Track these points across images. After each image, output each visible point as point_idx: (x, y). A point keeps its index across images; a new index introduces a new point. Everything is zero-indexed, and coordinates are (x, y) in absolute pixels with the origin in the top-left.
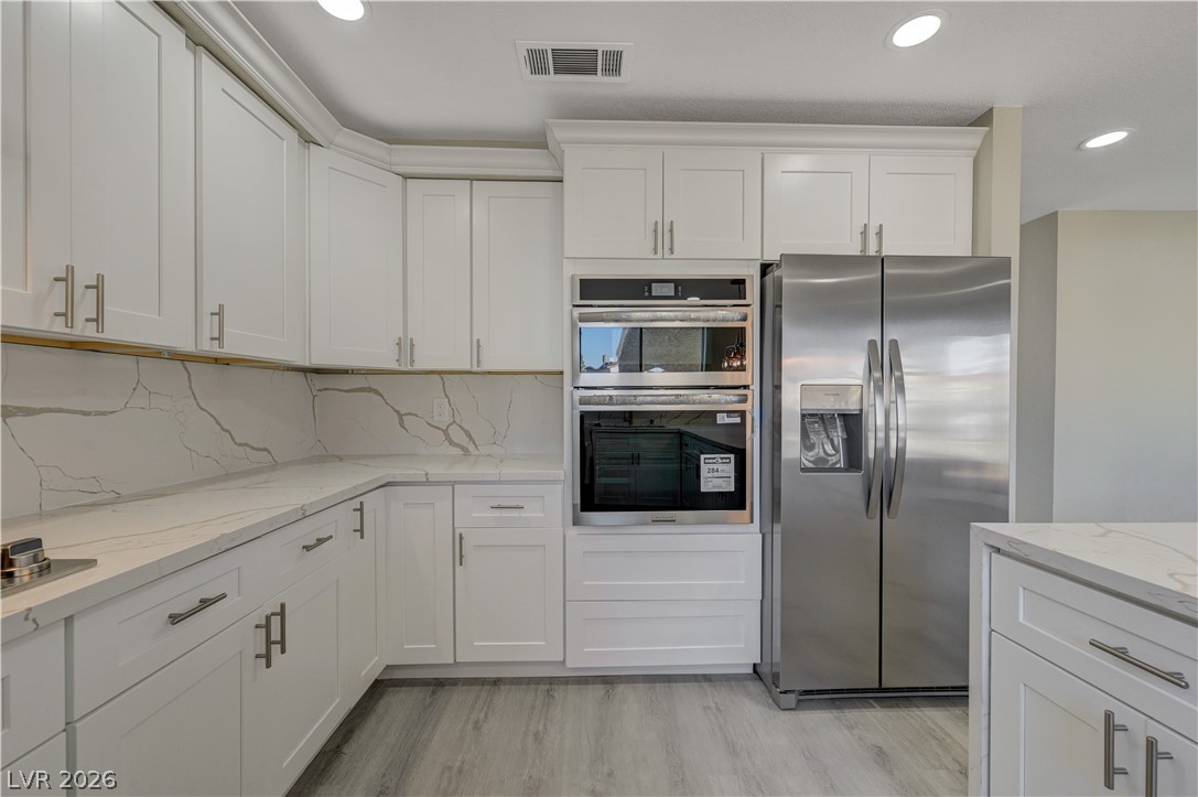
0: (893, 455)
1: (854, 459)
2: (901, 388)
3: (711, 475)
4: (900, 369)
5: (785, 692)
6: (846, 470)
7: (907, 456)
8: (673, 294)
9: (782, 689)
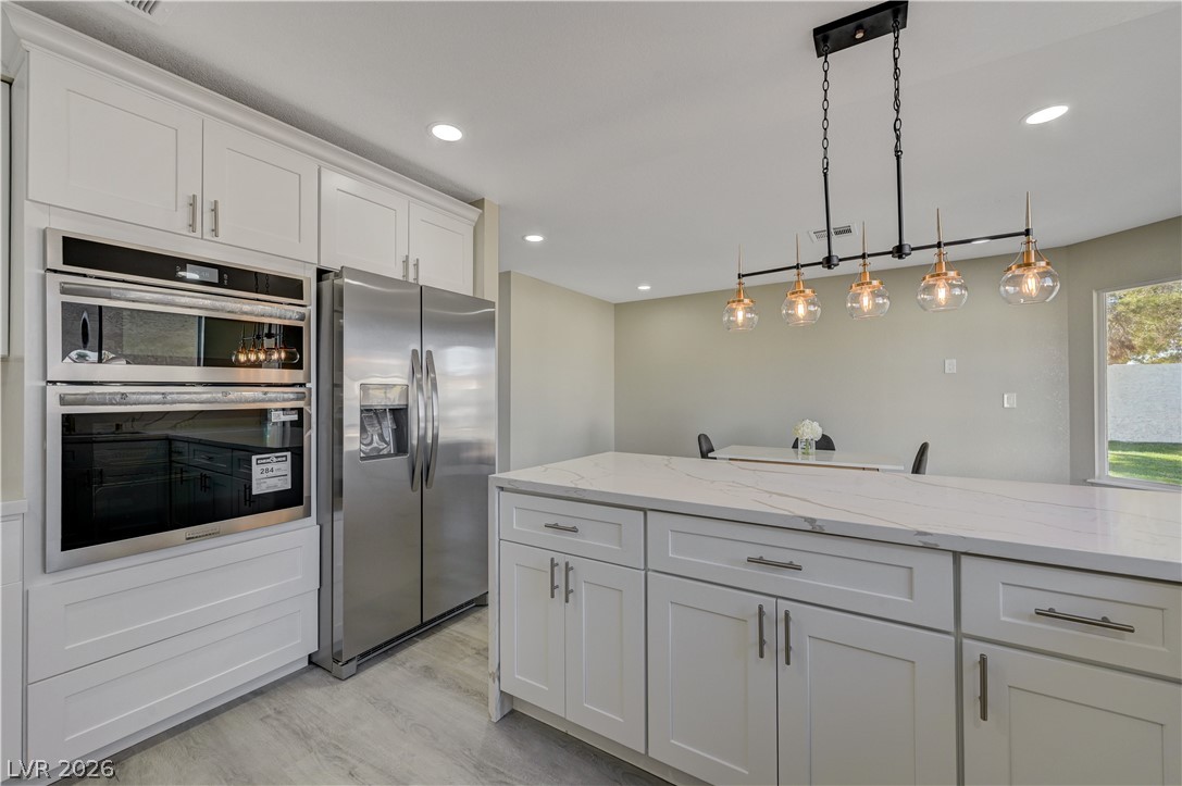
0: (429, 441)
1: (401, 445)
2: (434, 386)
3: (265, 475)
4: (434, 373)
5: (347, 662)
6: (396, 455)
7: (439, 441)
8: (216, 281)
9: (344, 660)
